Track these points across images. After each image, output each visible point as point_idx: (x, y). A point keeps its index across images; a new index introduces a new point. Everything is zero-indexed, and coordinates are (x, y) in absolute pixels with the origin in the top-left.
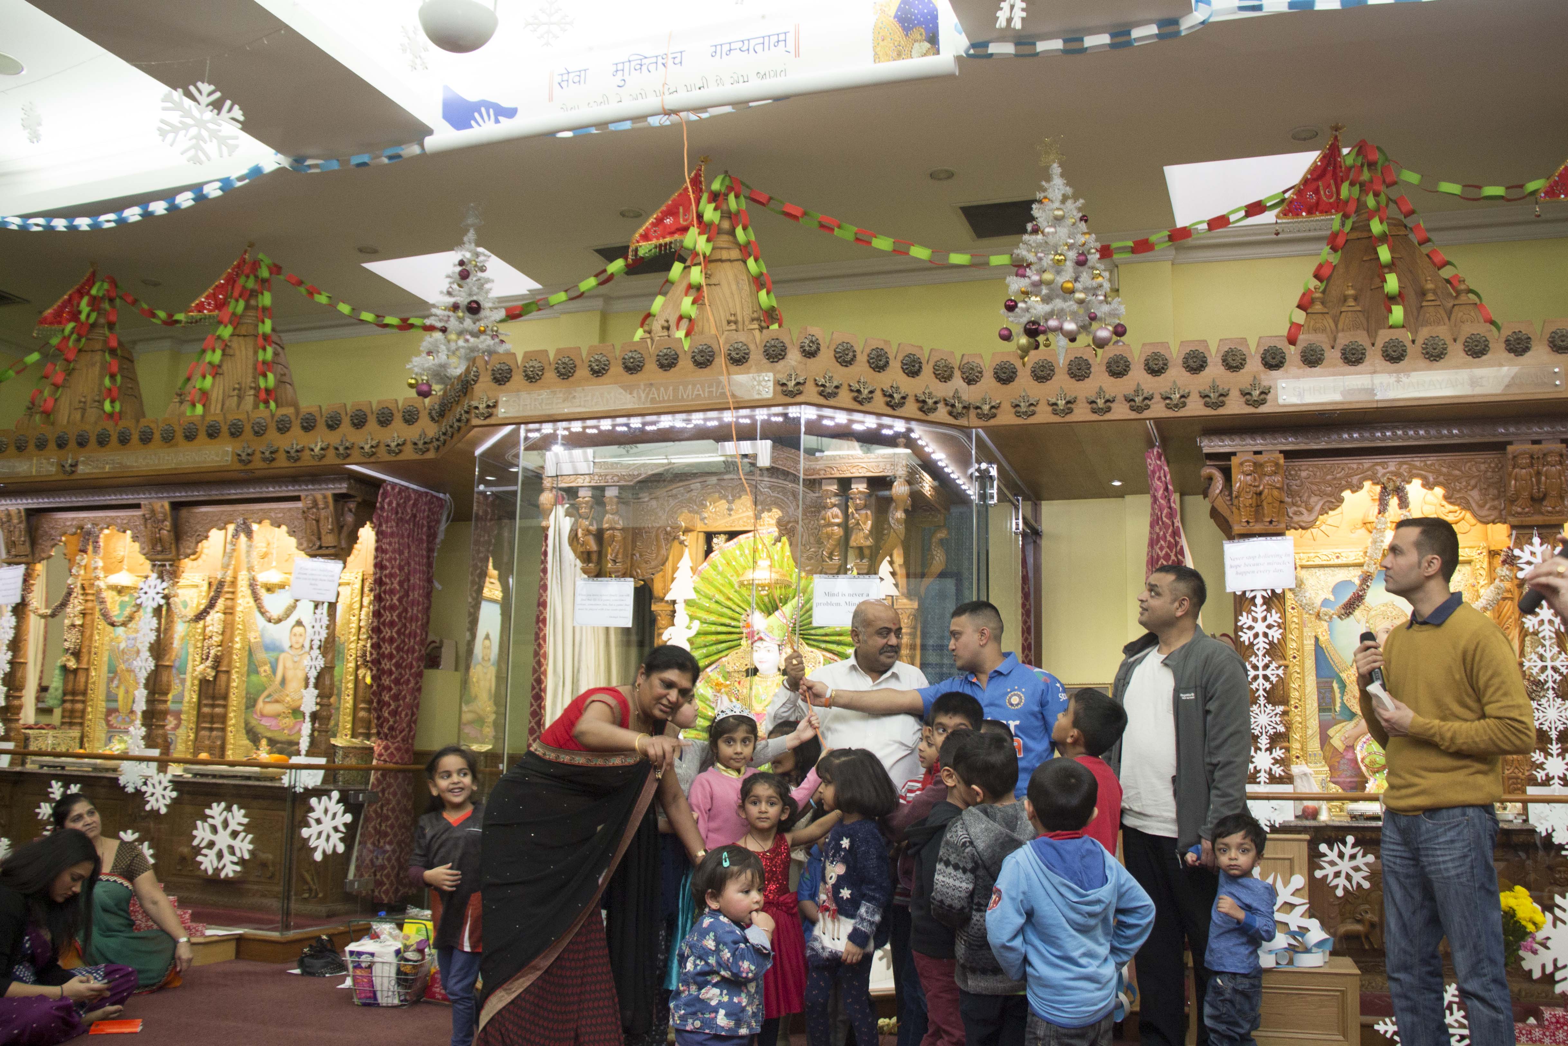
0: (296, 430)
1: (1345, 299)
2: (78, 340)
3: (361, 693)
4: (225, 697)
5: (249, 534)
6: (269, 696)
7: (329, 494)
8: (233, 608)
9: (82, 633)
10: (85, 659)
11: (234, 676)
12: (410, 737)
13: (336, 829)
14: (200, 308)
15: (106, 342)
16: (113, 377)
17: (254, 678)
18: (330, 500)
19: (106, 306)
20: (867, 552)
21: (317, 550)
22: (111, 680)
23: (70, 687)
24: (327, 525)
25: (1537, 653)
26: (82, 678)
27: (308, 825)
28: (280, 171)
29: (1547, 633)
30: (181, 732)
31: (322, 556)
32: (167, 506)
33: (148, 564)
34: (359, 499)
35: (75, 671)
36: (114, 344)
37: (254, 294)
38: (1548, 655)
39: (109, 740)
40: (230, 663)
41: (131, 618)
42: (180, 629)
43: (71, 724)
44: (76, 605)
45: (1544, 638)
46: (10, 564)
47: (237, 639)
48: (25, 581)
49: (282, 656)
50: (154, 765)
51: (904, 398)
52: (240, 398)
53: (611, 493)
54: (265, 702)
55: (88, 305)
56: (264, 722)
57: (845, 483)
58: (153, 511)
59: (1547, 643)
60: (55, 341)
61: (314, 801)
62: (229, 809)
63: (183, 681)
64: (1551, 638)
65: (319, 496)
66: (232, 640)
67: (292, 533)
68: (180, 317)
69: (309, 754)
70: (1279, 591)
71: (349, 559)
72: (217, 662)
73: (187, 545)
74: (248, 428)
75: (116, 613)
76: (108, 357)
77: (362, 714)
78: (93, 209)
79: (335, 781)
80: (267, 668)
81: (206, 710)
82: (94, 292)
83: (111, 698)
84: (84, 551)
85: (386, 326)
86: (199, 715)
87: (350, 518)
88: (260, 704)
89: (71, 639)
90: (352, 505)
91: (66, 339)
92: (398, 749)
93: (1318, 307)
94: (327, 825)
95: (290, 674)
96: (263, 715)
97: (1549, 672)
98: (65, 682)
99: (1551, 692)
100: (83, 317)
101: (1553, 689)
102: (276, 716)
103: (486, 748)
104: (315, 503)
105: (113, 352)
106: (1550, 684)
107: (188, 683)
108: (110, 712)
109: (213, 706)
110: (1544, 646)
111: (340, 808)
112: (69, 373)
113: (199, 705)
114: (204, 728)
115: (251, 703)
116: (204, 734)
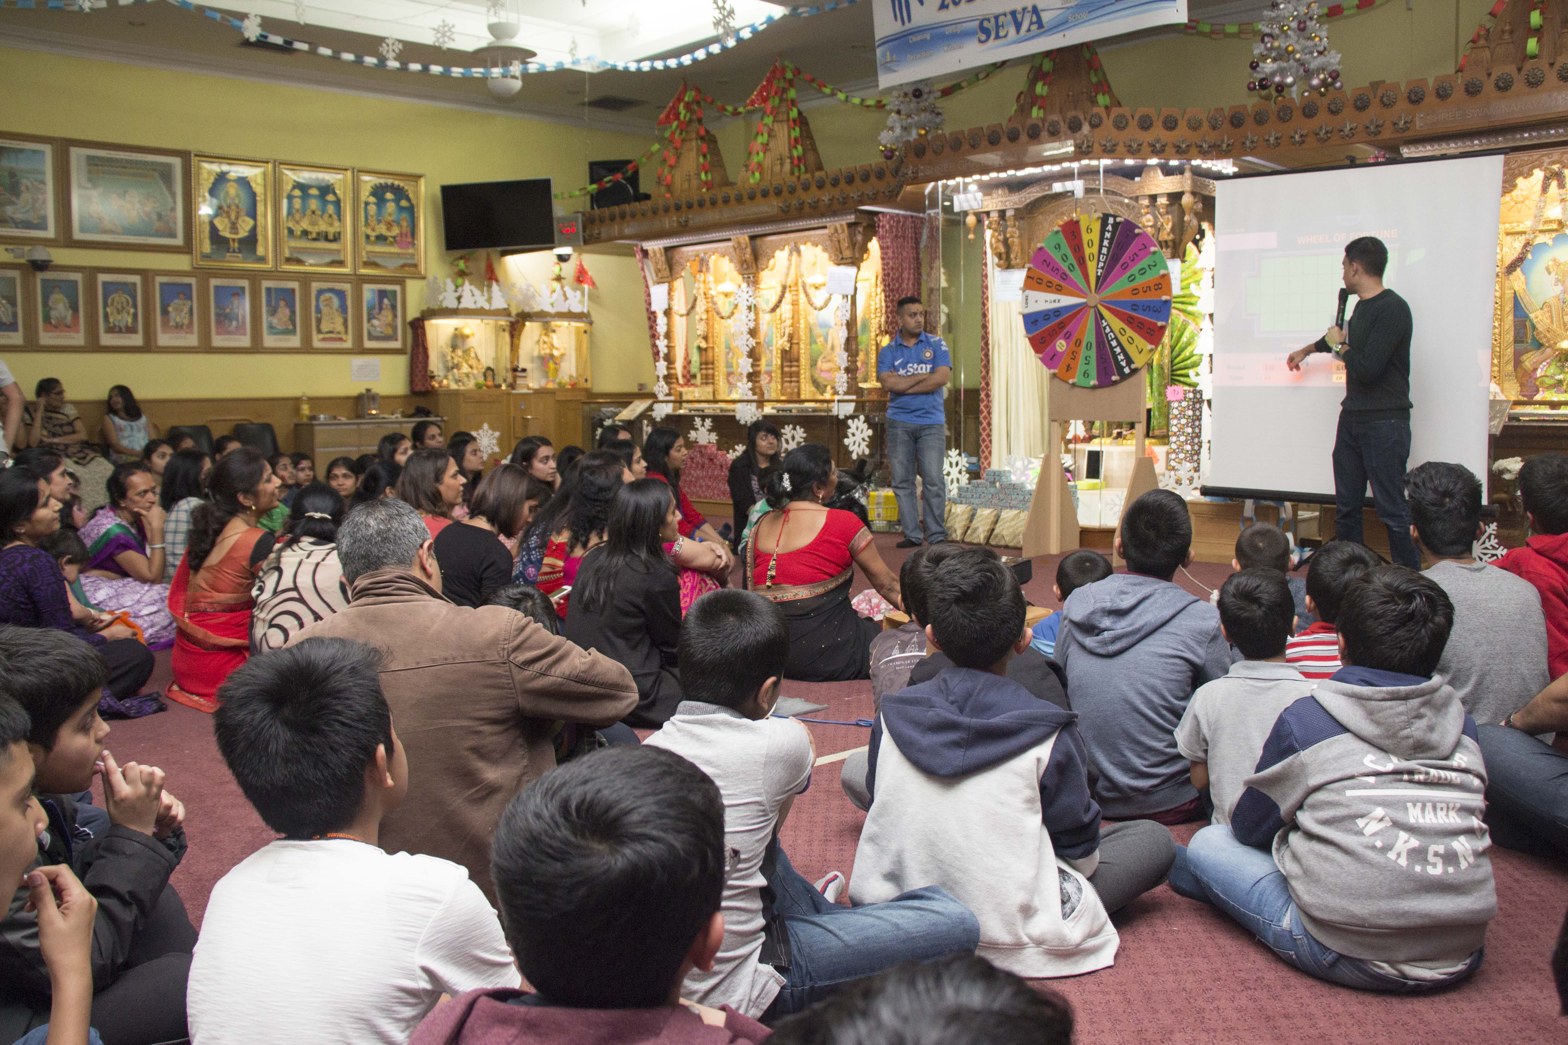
0: (814, 189)
1: (1503, 32)
2: (681, 133)
4: (798, 360)
5: (799, 252)
6: (824, 358)
7: (844, 223)
8: (797, 301)
9: (707, 324)
10: (711, 340)
11: (802, 346)
13: (864, 440)
14: (753, 103)
15: (698, 133)
16: (705, 156)
17: (814, 346)
18: (846, 228)
19: (695, 107)
20: (1170, 244)
21: (841, 261)
22: (728, 354)
23: (704, 360)
24: (845, 244)
26: (710, 353)
27: (847, 437)
28: (784, 17)
30: (773, 384)
31: (844, 264)
32: (747, 239)
33: (740, 277)
34: (865, 224)
35: (706, 350)
36: (703, 133)
37: (784, 91)
39: (730, 392)
40: (799, 338)
41: (732, 314)
42: (765, 319)
43: (707, 384)
44: (701, 306)
46: (659, 283)
47: (802, 321)
48: (669, 294)
49: (831, 331)
50: (754, 404)
51: (1164, 146)
52: (782, 164)
53: (1010, 213)
54: (822, 362)
55: (685, 108)
56: (824, 375)
57: (1153, 198)
58: (739, 243)
60: (667, 134)
61: (850, 422)
62: (794, 429)
63: (771, 351)
65: (838, 225)
66: (799, 322)
67: (825, 250)
68: (741, 109)
69: (846, 393)
71: (862, 265)
72: (791, 337)
73: (762, 262)
74: (785, 189)
75: (725, 311)
76: (699, 142)
78: (677, 53)
79: (863, 409)
80: (821, 339)
81: (786, 369)
82: (686, 99)
83: (729, 365)
84: (701, 271)
85: (868, 106)
86: (783, 373)
87: (859, 238)
88: (819, 363)
89: (701, 329)
90: (861, 229)
91: (673, 133)
93: (1482, 42)
94: (858, 437)
95: (836, 343)
96: (821, 371)
98: (701, 356)
100: (682, 117)
102: (829, 371)
104: (836, 231)
105: (702, 138)
107: (774, 353)
108: (729, 374)
109: (791, 366)
111: (865, 426)
112: (679, 156)
113: (782, 366)
114: (787, 382)
115: (813, 364)
116: (786, 384)
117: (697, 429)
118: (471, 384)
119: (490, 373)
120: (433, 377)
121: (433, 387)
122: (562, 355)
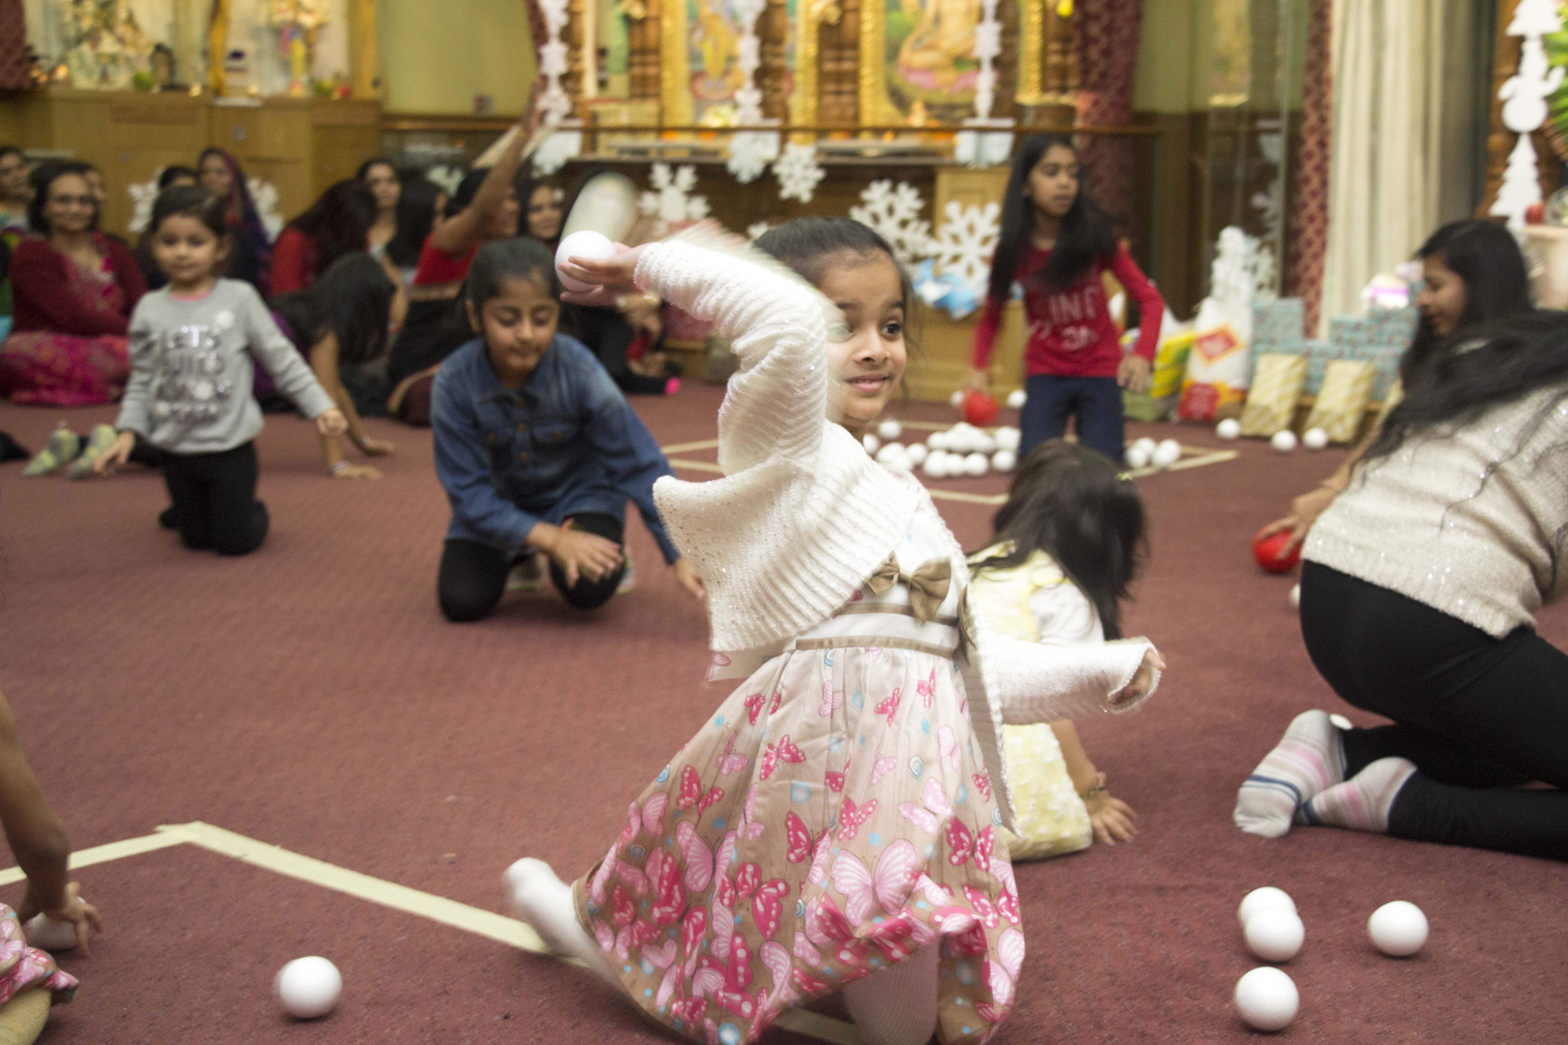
3: (1052, 28)
4: (855, 45)
6: (919, 40)
10: (654, 4)
11: (866, 14)
12: (1126, 89)
17: (895, 16)
22: (691, 32)
23: (637, 43)
26: (651, 30)
35: (642, 22)
39: (701, 112)
43: (644, 95)
54: (915, 50)
56: (914, 77)
63: (795, 27)
69: (991, 114)
77: (1054, 59)
81: (830, 66)
83: (695, 56)
86: (821, 73)
88: (906, 53)
92: (1112, 105)
95: (948, 7)
96: (910, 70)
98: (630, 35)
102: (930, 69)
103: (1237, 100)
108: (696, 76)
109: (839, 59)
113: (820, 60)
114: (829, 93)
115: (892, 52)
116: (829, 100)
117: (657, 191)
118: (121, 80)
119: (161, 57)
120: (34, 59)
121: (35, 82)
122: (321, 26)
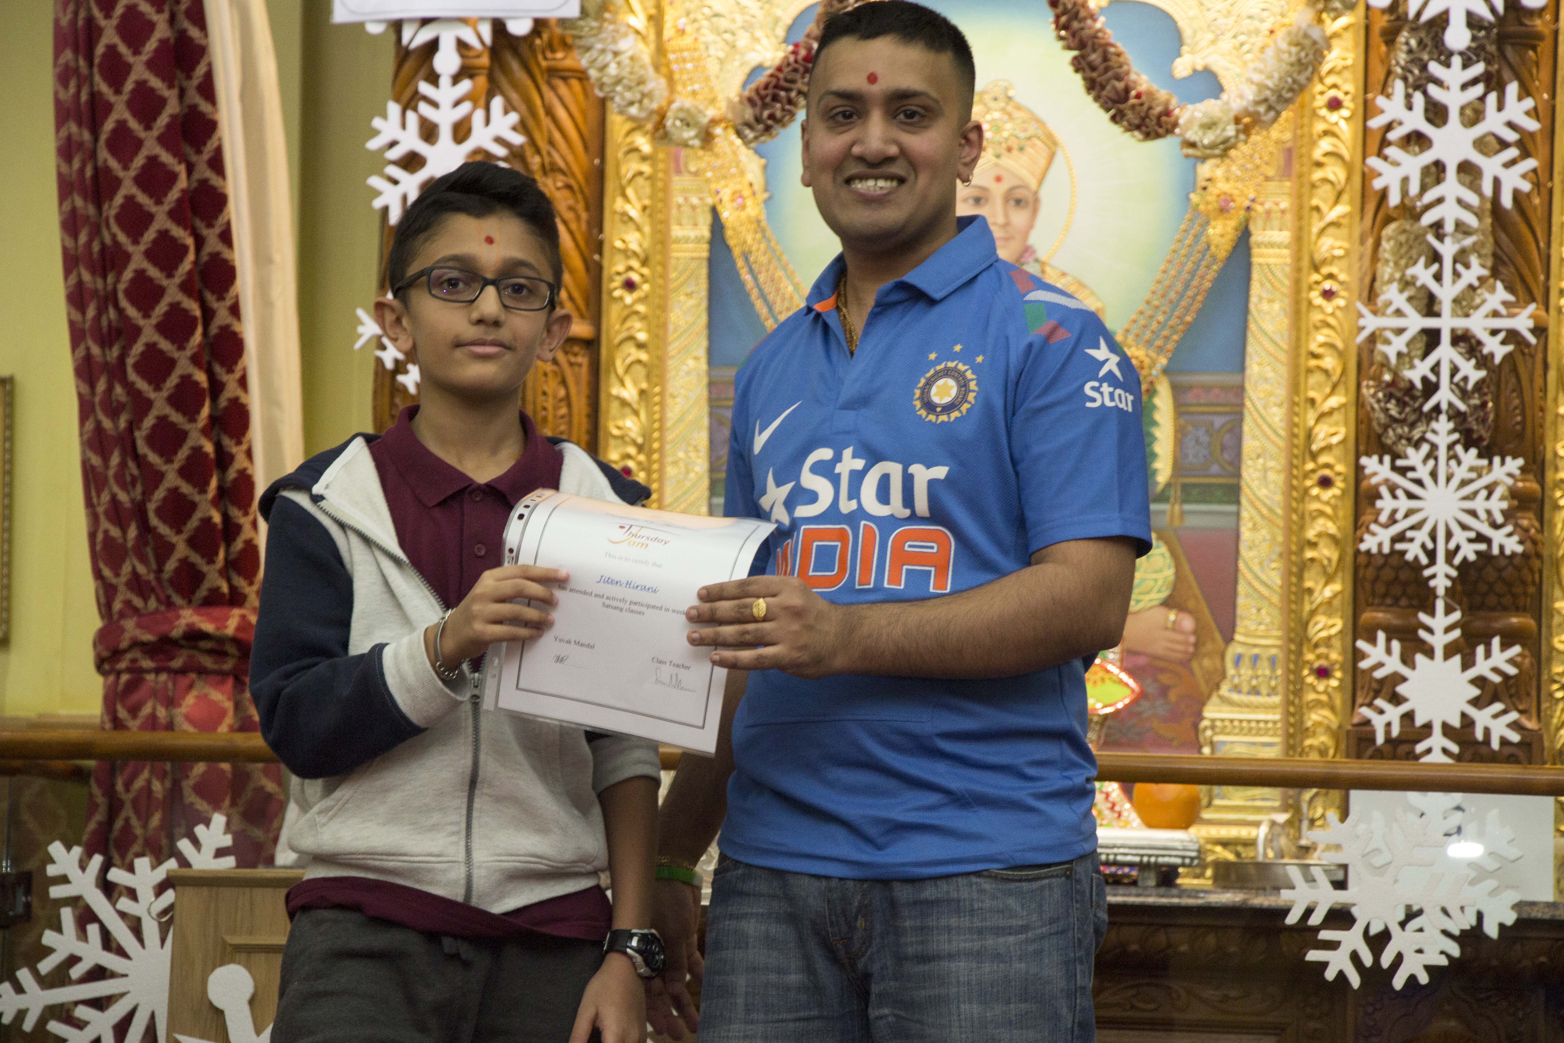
25: (1406, 283)
29: (1449, 213)
38: (1446, 293)
45: (1437, 227)
59: (1448, 249)
64: (1461, 228)
70: (519, 27)
97: (1445, 352)
99: (1443, 425)
101: (1455, 415)
106: (1445, 396)
110: (1436, 257)
